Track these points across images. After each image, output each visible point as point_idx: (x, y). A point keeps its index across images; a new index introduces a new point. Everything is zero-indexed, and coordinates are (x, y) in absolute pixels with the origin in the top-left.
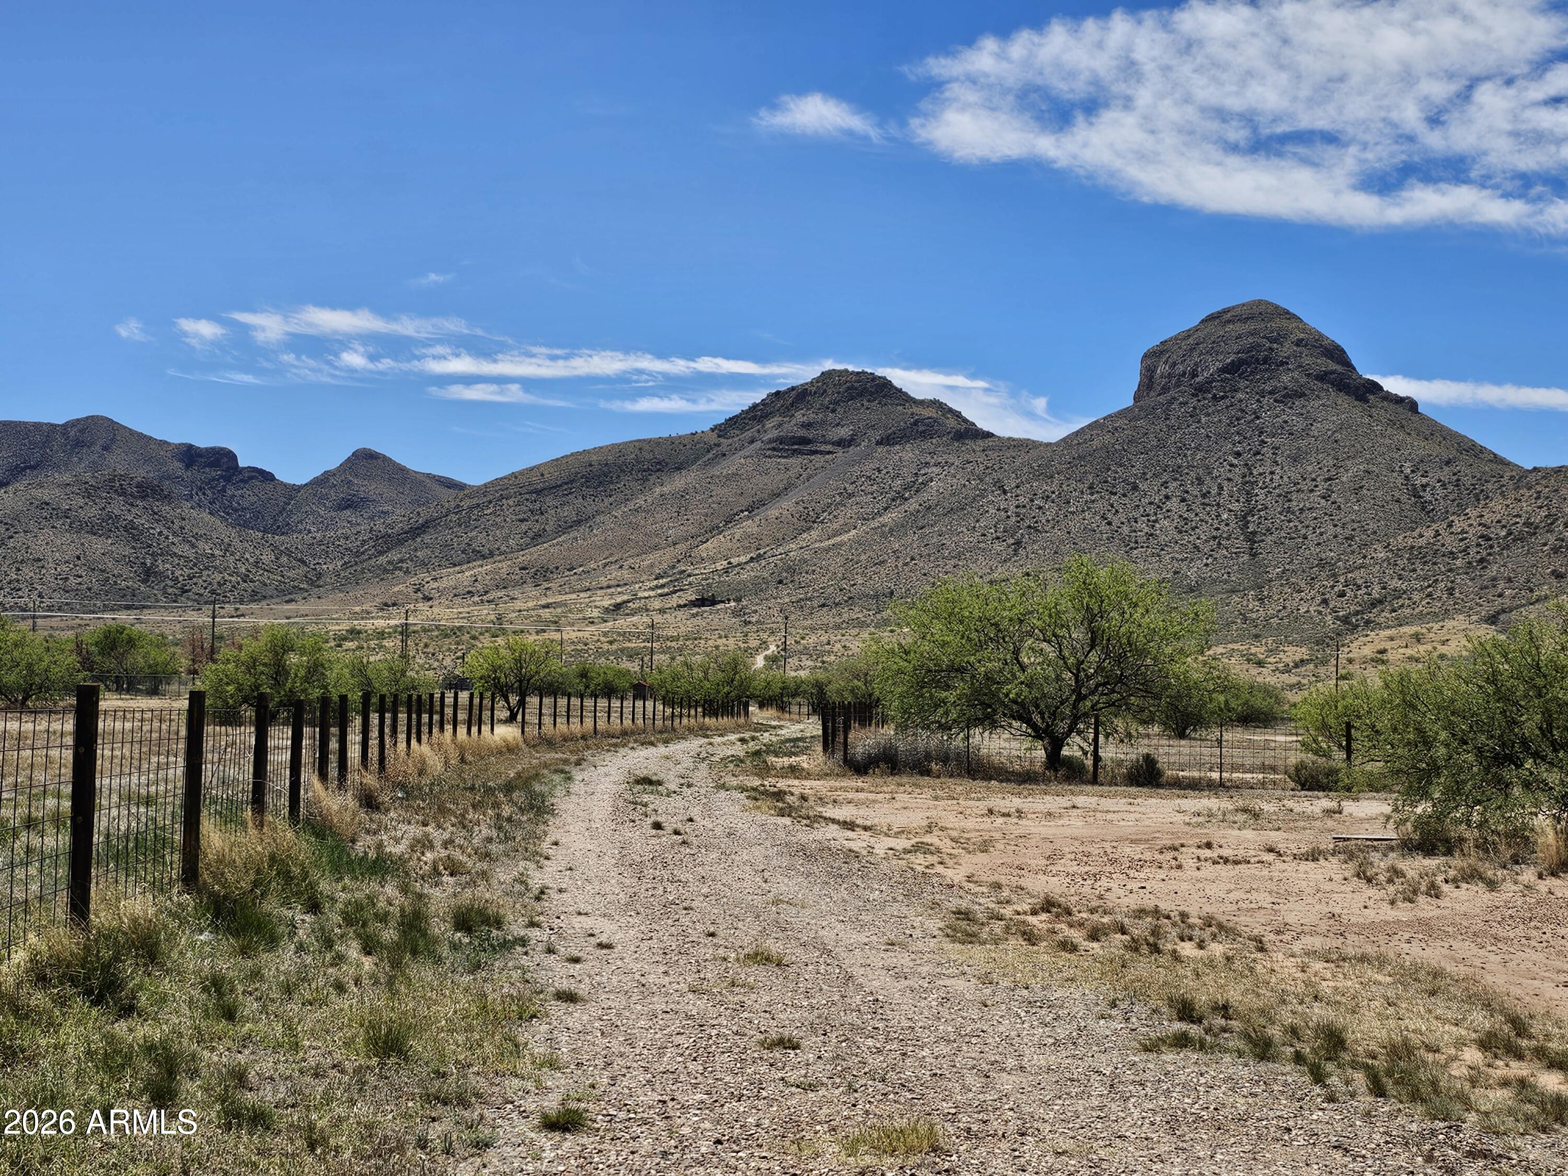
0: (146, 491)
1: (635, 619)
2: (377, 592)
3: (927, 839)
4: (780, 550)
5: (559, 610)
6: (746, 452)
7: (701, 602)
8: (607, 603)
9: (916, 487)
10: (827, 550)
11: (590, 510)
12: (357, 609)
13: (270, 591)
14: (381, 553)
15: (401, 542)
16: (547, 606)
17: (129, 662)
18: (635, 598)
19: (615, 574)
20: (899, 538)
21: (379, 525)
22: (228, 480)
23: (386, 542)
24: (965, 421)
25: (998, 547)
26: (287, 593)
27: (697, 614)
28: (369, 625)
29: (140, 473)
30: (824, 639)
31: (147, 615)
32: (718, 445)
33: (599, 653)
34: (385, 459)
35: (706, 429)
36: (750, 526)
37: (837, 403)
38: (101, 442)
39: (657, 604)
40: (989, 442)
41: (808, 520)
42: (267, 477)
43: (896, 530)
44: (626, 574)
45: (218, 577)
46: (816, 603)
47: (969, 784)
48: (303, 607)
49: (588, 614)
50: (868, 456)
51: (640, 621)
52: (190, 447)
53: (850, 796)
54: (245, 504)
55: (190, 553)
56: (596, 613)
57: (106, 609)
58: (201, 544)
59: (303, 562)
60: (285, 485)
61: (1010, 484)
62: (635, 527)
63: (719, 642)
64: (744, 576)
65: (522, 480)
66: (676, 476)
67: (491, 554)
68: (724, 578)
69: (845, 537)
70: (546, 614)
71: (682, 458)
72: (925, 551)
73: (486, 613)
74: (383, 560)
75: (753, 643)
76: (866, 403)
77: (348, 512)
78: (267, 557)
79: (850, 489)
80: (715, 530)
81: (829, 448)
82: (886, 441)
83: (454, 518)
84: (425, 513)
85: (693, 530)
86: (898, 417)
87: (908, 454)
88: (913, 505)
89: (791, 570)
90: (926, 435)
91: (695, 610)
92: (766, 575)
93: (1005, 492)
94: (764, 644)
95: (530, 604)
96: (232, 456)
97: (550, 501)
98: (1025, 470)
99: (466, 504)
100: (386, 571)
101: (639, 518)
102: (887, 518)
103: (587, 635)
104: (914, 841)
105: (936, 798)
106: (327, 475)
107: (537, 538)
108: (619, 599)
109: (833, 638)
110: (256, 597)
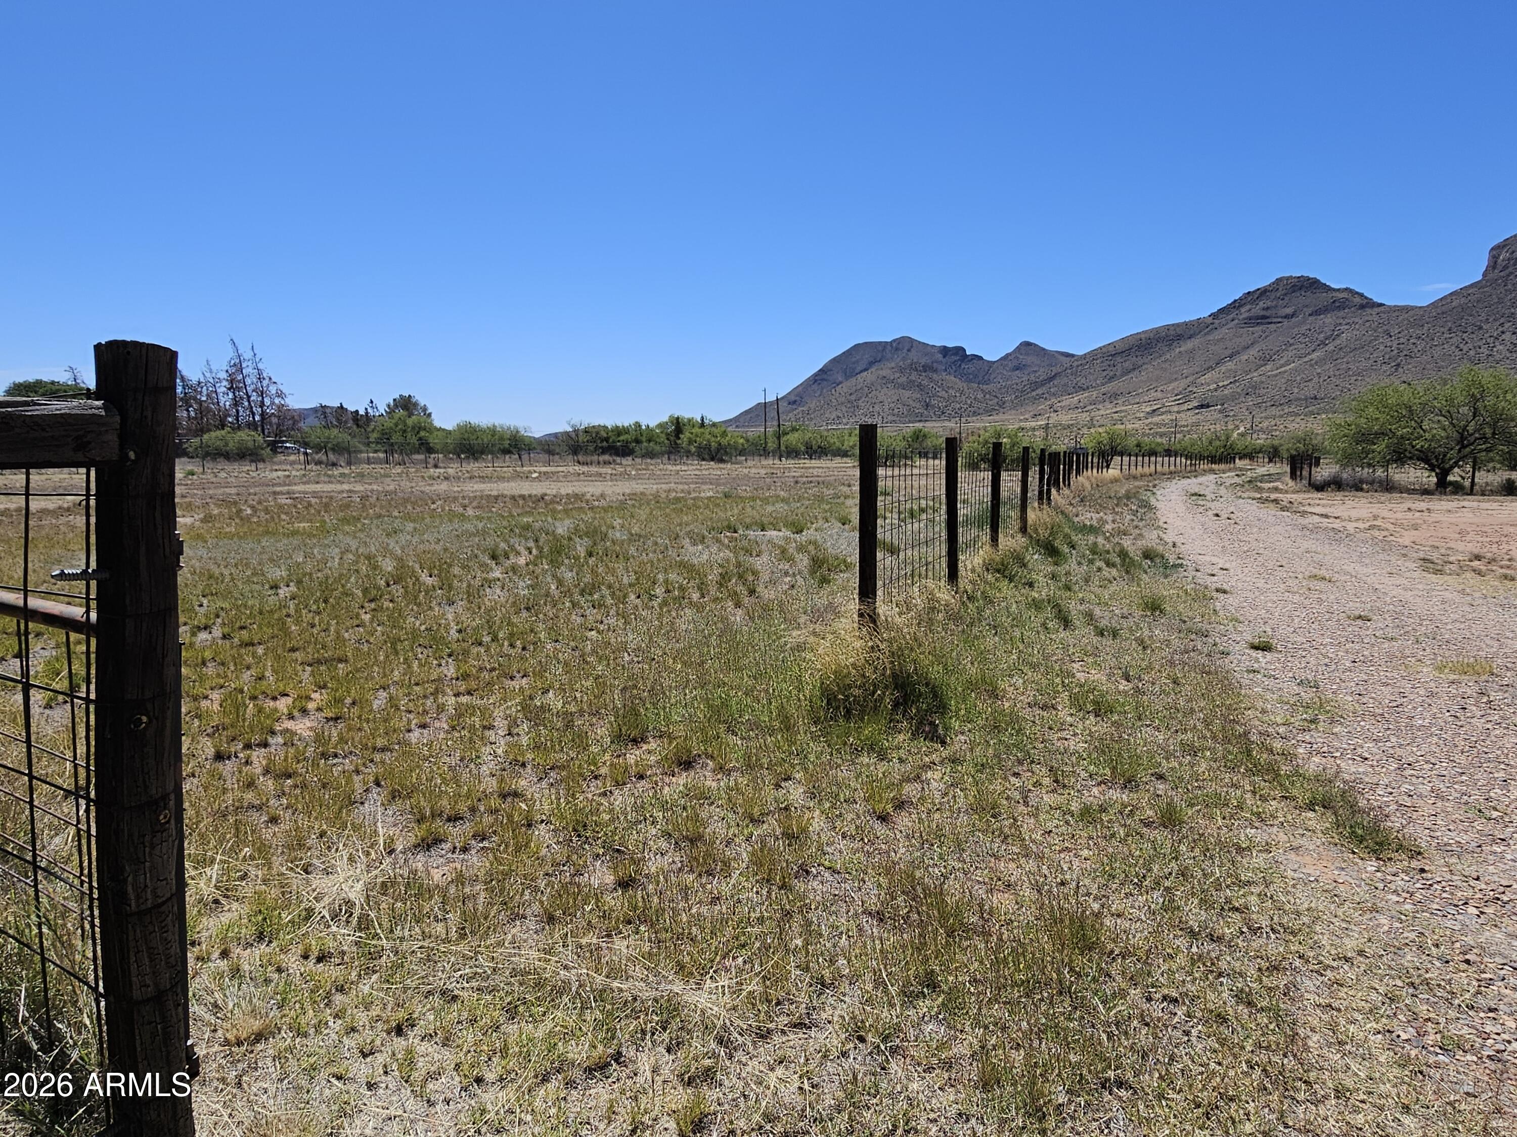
0: (926, 368)
1: (1163, 417)
2: (1032, 409)
3: (1375, 523)
4: (1248, 377)
5: (1123, 414)
6: (1228, 326)
7: (1202, 406)
8: (1148, 409)
9: (1332, 337)
10: (1276, 375)
11: (1140, 363)
12: (1022, 418)
13: (981, 411)
14: (1033, 390)
15: (1042, 385)
16: (1116, 412)
17: (924, 445)
18: (1164, 406)
19: (1153, 394)
20: (1321, 367)
21: (1032, 378)
22: (962, 361)
23: (1036, 385)
24: (1366, 298)
25: (1384, 367)
26: (989, 412)
27: (1197, 414)
28: (1028, 425)
29: (923, 361)
30: (1273, 423)
31: (928, 424)
32: (1212, 324)
33: (1144, 435)
34: (1036, 345)
35: (1206, 315)
36: (1230, 365)
37: (1286, 294)
38: (906, 348)
39: (1176, 409)
40: (1382, 309)
41: (1266, 360)
42: (980, 358)
43: (1319, 362)
44: (1159, 395)
45: (958, 406)
46: (1269, 404)
47: (1388, 495)
48: (996, 417)
49: (1138, 415)
50: (1304, 322)
51: (1167, 418)
52: (945, 347)
53: (1318, 502)
54: (970, 371)
55: (946, 395)
56: (1142, 415)
57: (910, 422)
58: (950, 391)
59: (996, 396)
60: (988, 362)
61: (1395, 331)
62: (1165, 370)
63: (1211, 427)
64: (1226, 392)
65: (1104, 350)
66: (1188, 341)
67: (1088, 388)
68: (1215, 393)
69: (1288, 368)
70: (1116, 416)
71: (1192, 332)
72: (1337, 373)
73: (1085, 417)
74: (1034, 393)
75: (1231, 427)
76: (1303, 294)
77: (1017, 372)
78: (980, 396)
79: (1291, 341)
80: (1210, 368)
81: (1280, 320)
82: (1316, 313)
83: (1069, 371)
84: (1055, 370)
85: (1197, 370)
86: (1323, 299)
87: (1328, 319)
88: (1331, 347)
89: (1255, 388)
90: (1341, 307)
91: (1197, 411)
92: (1239, 390)
93: (1391, 336)
94: (1237, 427)
95: (1108, 412)
96: (965, 350)
97: (1119, 359)
98: (1406, 322)
99: (1076, 364)
100: (1035, 399)
101: (1167, 365)
102: (1314, 356)
103: (1137, 426)
104: (1369, 524)
105: (1371, 503)
106: (1007, 355)
107: (1111, 379)
108: (1155, 407)
109: (1278, 423)
110: (975, 414)
